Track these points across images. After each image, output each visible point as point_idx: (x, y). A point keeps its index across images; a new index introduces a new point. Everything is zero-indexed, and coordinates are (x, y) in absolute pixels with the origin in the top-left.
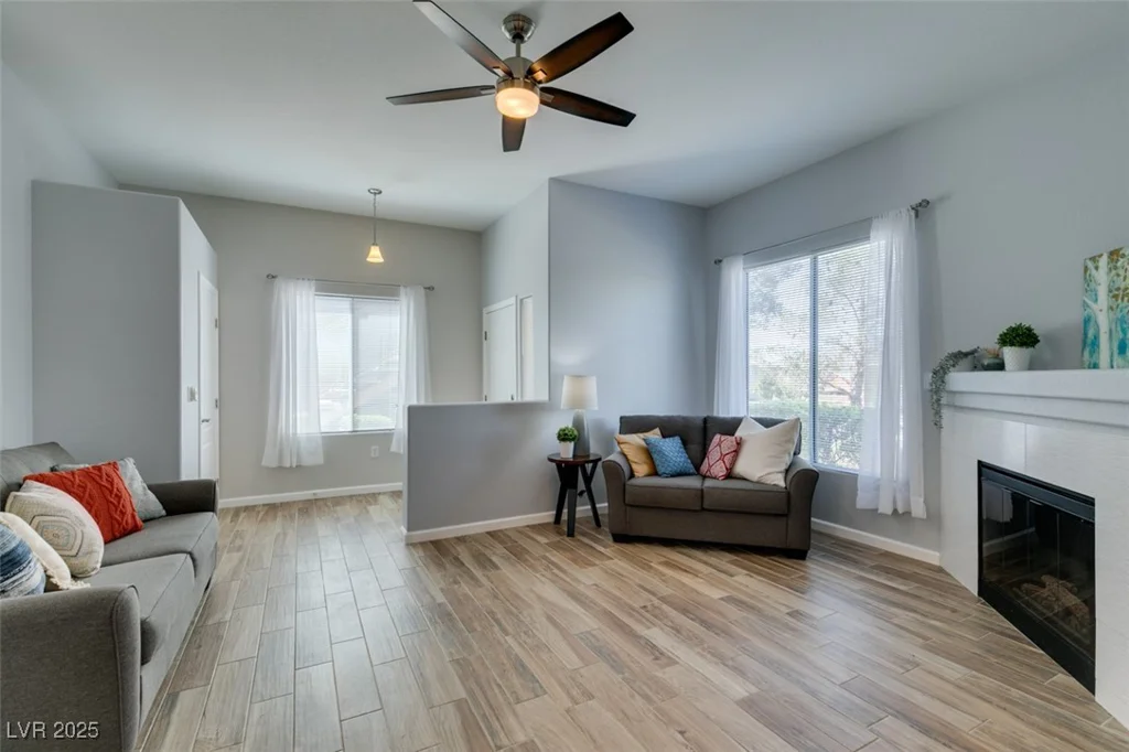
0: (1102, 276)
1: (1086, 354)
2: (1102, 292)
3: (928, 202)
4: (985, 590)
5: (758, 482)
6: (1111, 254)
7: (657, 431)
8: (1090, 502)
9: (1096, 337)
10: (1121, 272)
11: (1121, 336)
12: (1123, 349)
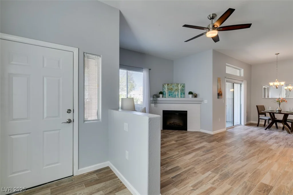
2: (166, 88)
3: (150, 69)
4: (164, 128)
6: (167, 84)
10: (169, 87)
12: (169, 95)
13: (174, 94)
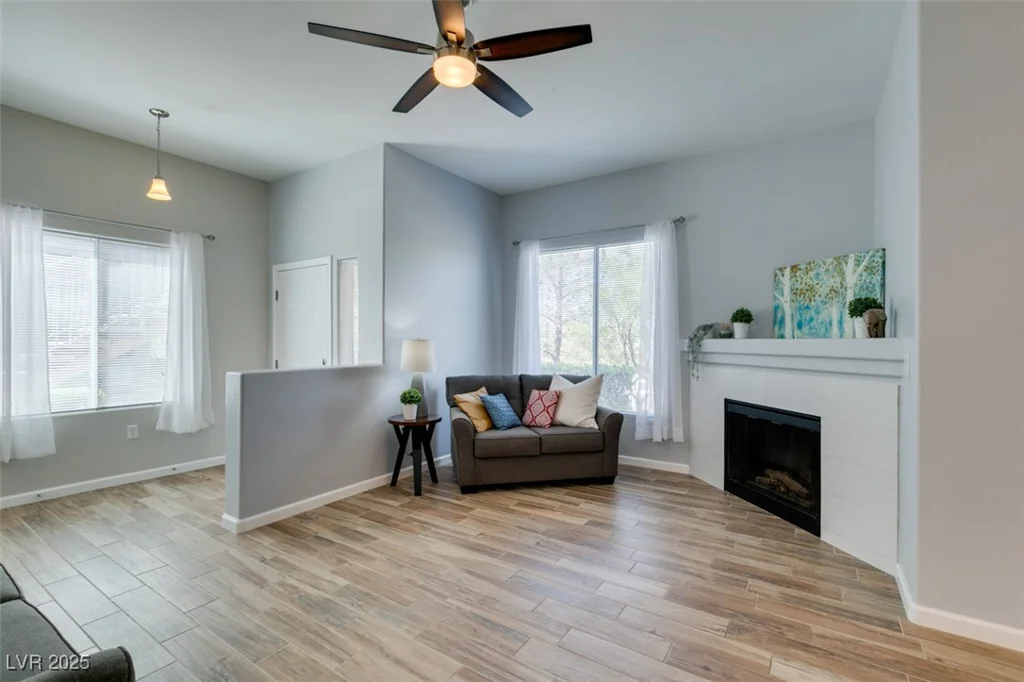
0: (786, 281)
1: (776, 328)
2: (787, 290)
3: (684, 219)
4: (731, 486)
5: (576, 427)
6: (793, 267)
7: (484, 389)
8: (817, 420)
9: (783, 318)
10: (799, 279)
11: (799, 317)
12: (800, 326)
13: (824, 315)
